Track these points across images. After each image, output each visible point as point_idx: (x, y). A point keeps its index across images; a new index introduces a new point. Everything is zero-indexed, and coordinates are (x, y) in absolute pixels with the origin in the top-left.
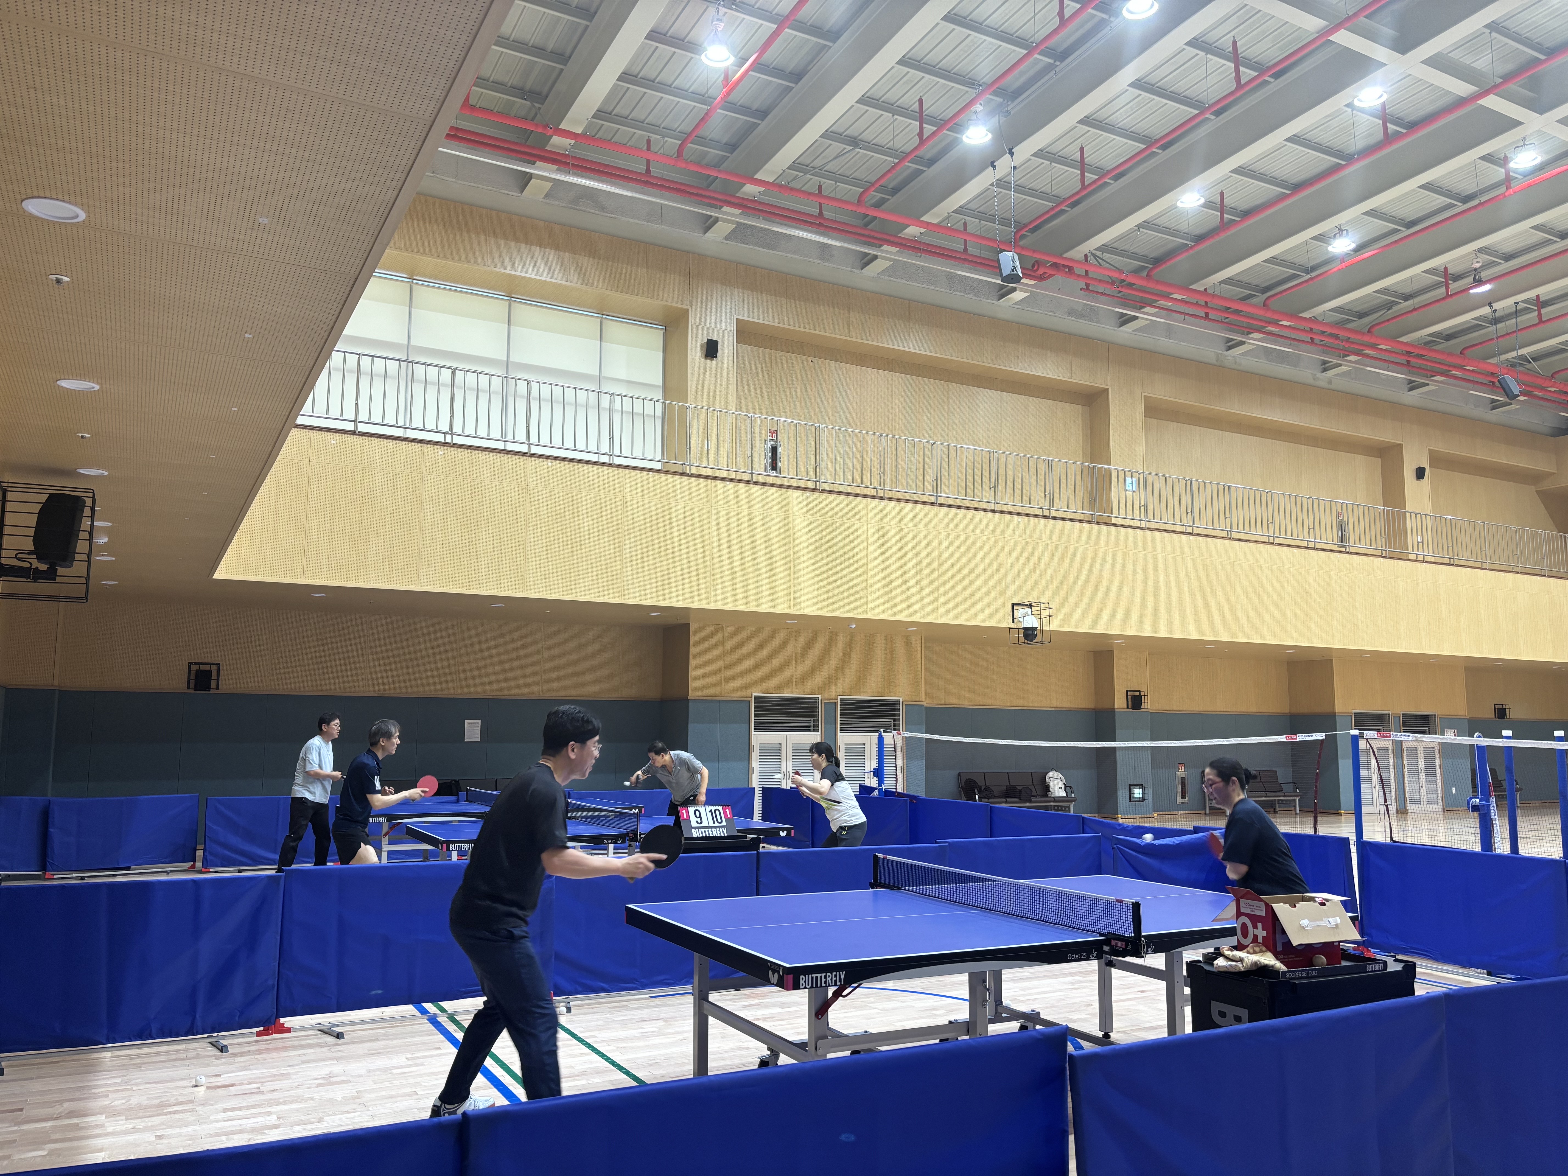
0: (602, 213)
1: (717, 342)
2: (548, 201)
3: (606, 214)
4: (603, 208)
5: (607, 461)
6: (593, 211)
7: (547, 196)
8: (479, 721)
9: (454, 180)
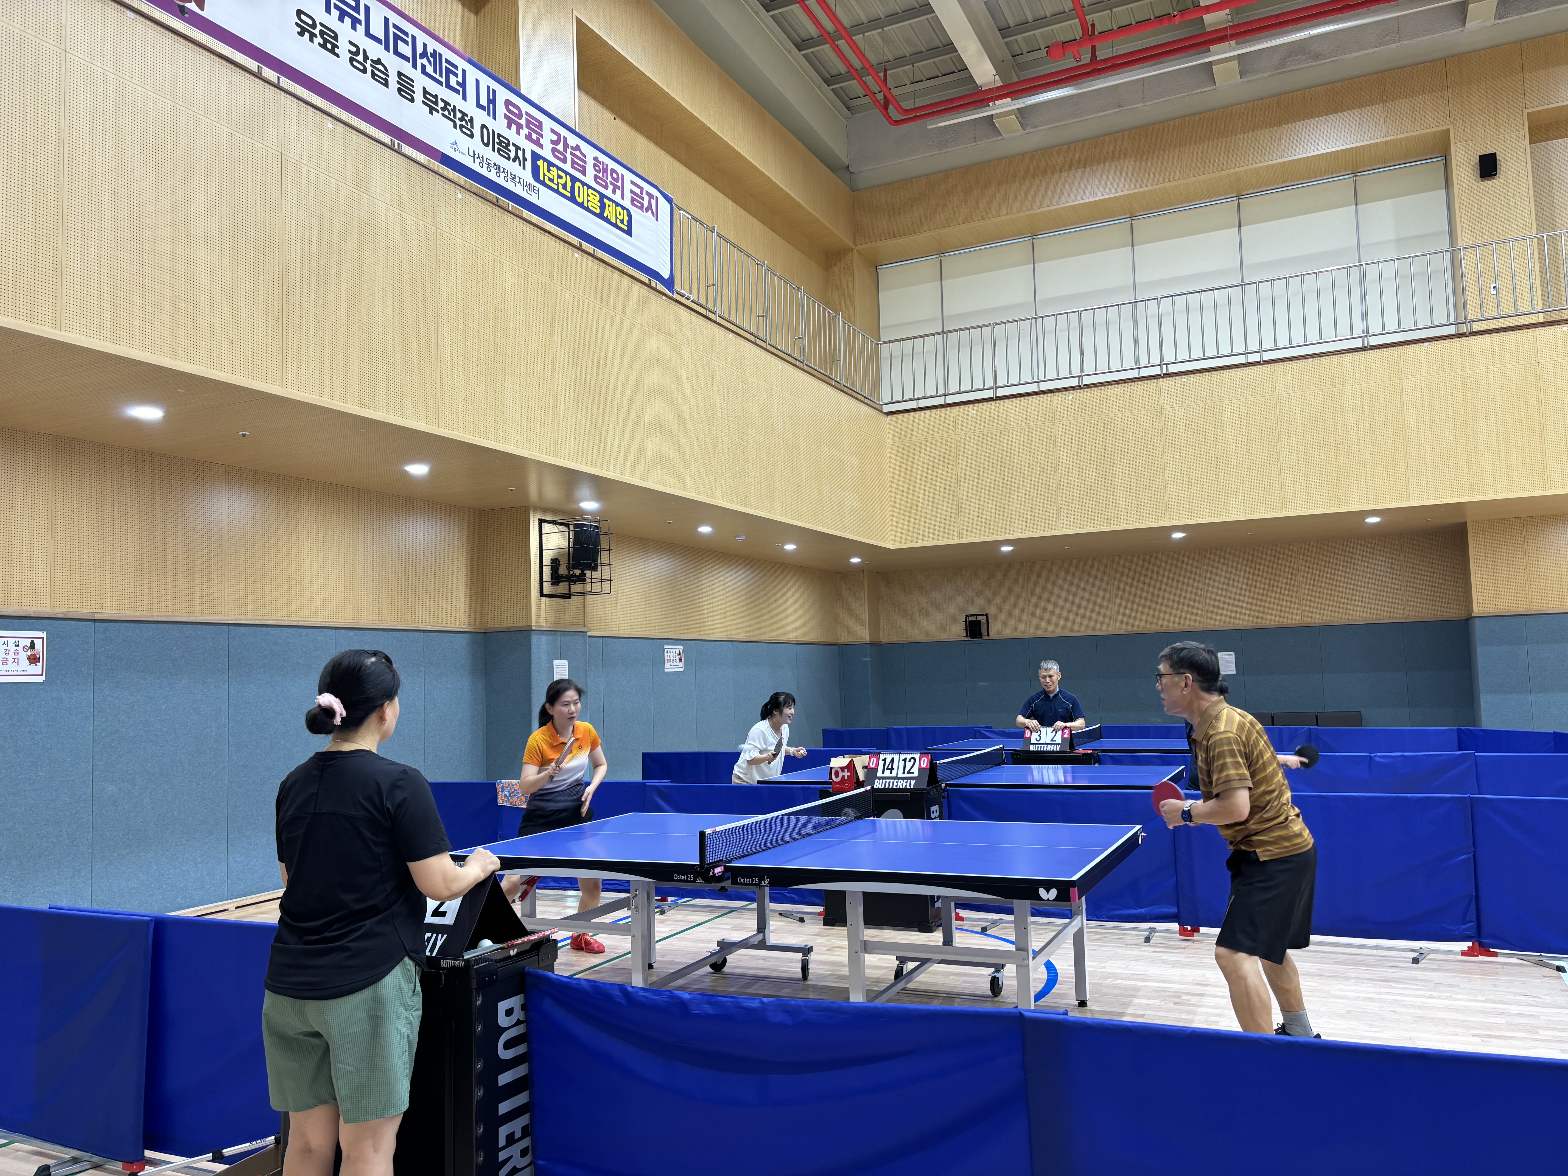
0: (1318, 63)
1: (1494, 155)
2: (1246, 80)
3: (1323, 61)
4: (1317, 56)
5: (1360, 345)
6: (1305, 65)
7: (1242, 75)
8: (1233, 653)
9: (1142, 104)
